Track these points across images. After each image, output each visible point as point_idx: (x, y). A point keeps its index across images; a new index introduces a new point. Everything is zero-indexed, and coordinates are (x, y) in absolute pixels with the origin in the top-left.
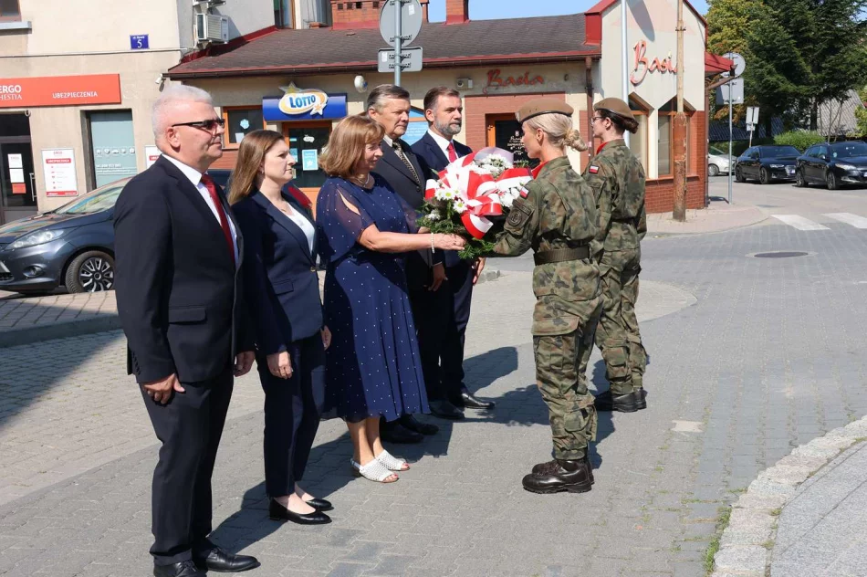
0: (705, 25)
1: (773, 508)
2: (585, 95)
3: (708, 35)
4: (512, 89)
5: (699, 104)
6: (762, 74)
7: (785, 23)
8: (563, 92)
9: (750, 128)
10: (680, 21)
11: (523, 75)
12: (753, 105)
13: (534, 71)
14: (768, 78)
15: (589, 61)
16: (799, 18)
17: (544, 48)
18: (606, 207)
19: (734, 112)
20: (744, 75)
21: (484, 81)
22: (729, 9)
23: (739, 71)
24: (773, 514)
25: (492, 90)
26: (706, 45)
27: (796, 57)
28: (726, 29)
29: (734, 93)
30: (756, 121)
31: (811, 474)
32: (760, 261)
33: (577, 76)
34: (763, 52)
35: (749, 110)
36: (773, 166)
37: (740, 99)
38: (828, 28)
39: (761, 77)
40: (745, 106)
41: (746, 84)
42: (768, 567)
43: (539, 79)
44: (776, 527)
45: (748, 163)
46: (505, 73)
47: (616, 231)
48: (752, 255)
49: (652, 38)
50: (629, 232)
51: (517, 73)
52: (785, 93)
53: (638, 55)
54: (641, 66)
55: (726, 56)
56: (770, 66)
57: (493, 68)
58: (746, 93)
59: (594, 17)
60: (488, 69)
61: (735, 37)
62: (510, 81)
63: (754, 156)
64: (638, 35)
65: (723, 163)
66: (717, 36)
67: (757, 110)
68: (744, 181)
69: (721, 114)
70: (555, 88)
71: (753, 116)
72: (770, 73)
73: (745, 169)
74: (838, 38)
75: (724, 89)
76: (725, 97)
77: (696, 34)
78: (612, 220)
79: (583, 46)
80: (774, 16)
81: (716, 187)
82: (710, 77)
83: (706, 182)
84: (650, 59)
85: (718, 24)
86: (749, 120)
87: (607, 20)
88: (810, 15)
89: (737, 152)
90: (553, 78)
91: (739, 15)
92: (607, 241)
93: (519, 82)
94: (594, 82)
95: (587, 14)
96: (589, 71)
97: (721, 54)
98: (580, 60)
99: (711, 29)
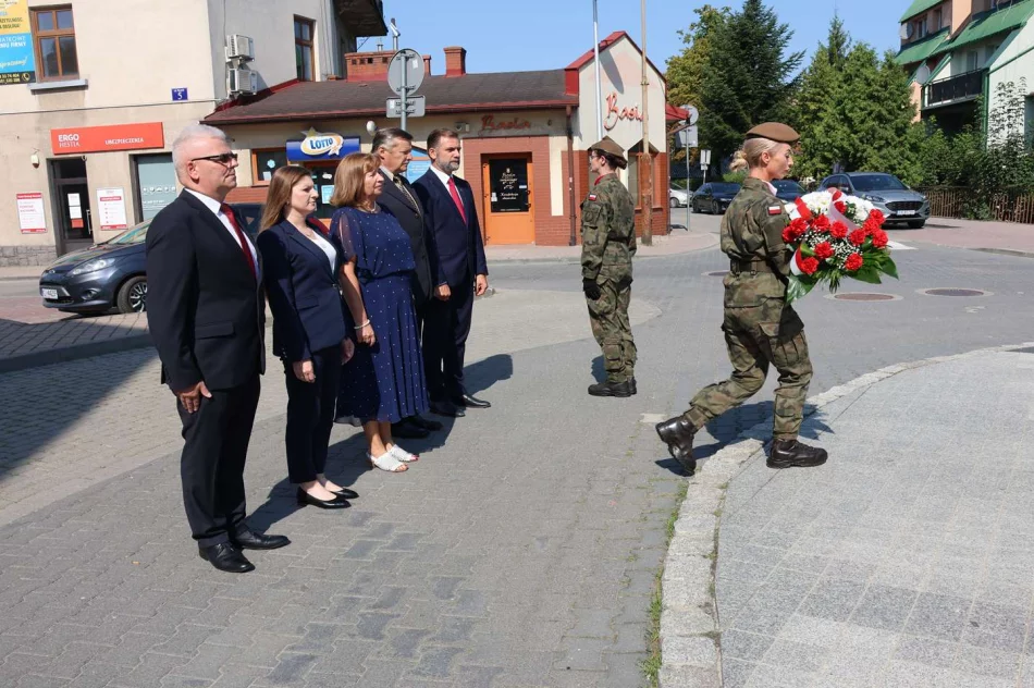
0: (665, 81)
1: (721, 483)
2: (566, 138)
3: (667, 89)
4: (504, 132)
5: (661, 147)
6: (712, 123)
7: (729, 82)
8: (548, 135)
9: (704, 168)
10: (644, 77)
11: (512, 120)
12: (706, 149)
13: (522, 117)
14: (718, 127)
15: (569, 109)
16: (740, 78)
17: (528, 99)
18: (603, 227)
19: (690, 154)
20: (698, 123)
21: (479, 126)
22: (684, 69)
23: (694, 119)
24: (722, 488)
25: (486, 133)
26: (666, 99)
27: (739, 110)
28: (681, 85)
29: (690, 138)
30: (708, 162)
31: (753, 454)
32: (712, 277)
33: (559, 121)
34: (712, 104)
35: (703, 153)
36: (723, 200)
37: (695, 143)
38: (763, 88)
39: (711, 126)
40: (699, 149)
41: (699, 130)
42: (717, 530)
43: (527, 124)
44: (723, 498)
45: (702, 197)
46: (498, 118)
47: (612, 249)
48: (707, 273)
49: (621, 90)
50: (623, 250)
51: (507, 118)
52: (731, 138)
53: (610, 105)
54: (613, 114)
55: (683, 107)
56: (718, 117)
57: (488, 114)
58: (700, 139)
59: (572, 73)
60: (483, 115)
61: (690, 92)
62: (502, 126)
63: (708, 191)
64: (610, 88)
65: (682, 196)
66: (675, 90)
67: (709, 152)
68: (699, 212)
69: (679, 155)
70: (541, 132)
71: (706, 158)
72: (718, 122)
73: (700, 202)
74: (770, 96)
75: (682, 134)
76: (683, 141)
77: (658, 90)
78: (609, 239)
79: (564, 96)
80: (720, 76)
81: (676, 217)
82: (671, 124)
83: (668, 213)
84: (620, 107)
85: (675, 81)
86: (702, 161)
87: (583, 75)
88: (748, 77)
89: (694, 188)
90: (538, 123)
91: (692, 74)
92: (605, 256)
93: (509, 126)
94: (573, 126)
95: (566, 70)
96: (569, 117)
97: (679, 105)
98: (563, 108)
99: (670, 85)
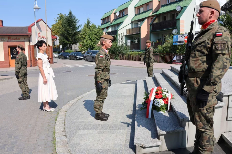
1: (66, 111)
2: (29, 42)
3: (52, 32)
4: (13, 41)
5: (51, 45)
6: (62, 39)
7: (66, 30)
8: (24, 42)
9: (61, 49)
10: (46, 29)
11: (15, 38)
12: (61, 45)
13: (18, 37)
14: (63, 40)
15: (29, 36)
16: (68, 30)
17: (19, 33)
19: (57, 46)
20: (59, 39)
21: (7, 39)
22: (56, 27)
23: (58, 39)
24: (66, 112)
25: (9, 41)
26: (52, 34)
27: (68, 37)
28: (55, 31)
29: (57, 43)
30: (62, 48)
31: (71, 105)
32: (63, 73)
33: (27, 39)
34: (62, 35)
35: (60, 46)
36: (65, 56)
37: (58, 44)
38: (73, 32)
39: (62, 40)
40: (59, 45)
41: (59, 41)
42: (65, 119)
43: (19, 39)
44: (66, 113)
45: (61, 56)
46: (12, 38)
48: (62, 72)
49: (41, 31)
50: (25, 68)
51: (15, 37)
52: (66, 43)
53: (39, 35)
54: (39, 37)
55: (55, 36)
56: (63, 38)
57: (9, 36)
58: (59, 43)
59: (30, 28)
60: (8, 36)
61: (57, 32)
62: (13, 39)
63: (62, 54)
64: (39, 31)
65: (56, 55)
66: (54, 32)
67: (62, 46)
68: (60, 59)
69: (55, 46)
70: (22, 41)
71: (61, 47)
72: (64, 39)
73: (60, 57)
74: (75, 34)
75: (55, 42)
76: (56, 43)
77: (50, 32)
79: (28, 33)
80: (64, 29)
81: (55, 60)
82: (53, 40)
83: (53, 59)
84: (41, 35)
85: (54, 29)
86: (60, 48)
87: (32, 28)
88: (70, 30)
89: (59, 53)
90: (22, 39)
91: (57, 28)
92: (21, 69)
93: (15, 39)
94: (30, 40)
95: (28, 27)
96: (29, 38)
97: (54, 35)
98: (28, 36)
99: (52, 31)
